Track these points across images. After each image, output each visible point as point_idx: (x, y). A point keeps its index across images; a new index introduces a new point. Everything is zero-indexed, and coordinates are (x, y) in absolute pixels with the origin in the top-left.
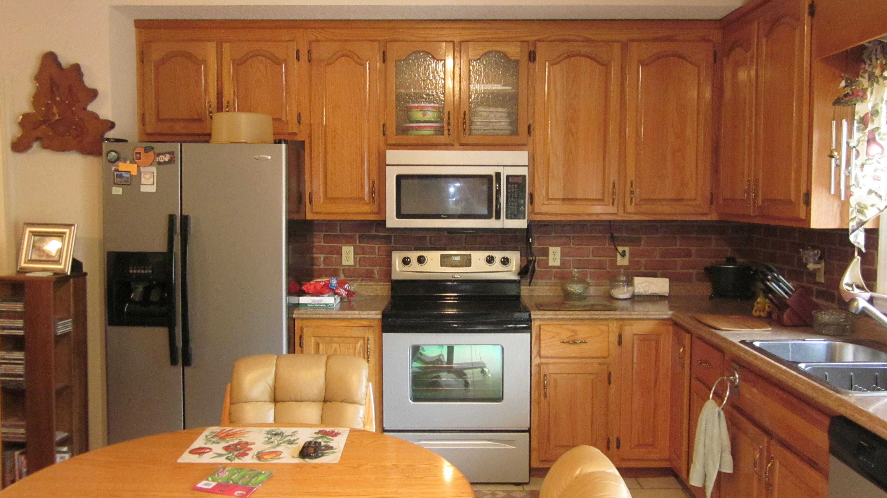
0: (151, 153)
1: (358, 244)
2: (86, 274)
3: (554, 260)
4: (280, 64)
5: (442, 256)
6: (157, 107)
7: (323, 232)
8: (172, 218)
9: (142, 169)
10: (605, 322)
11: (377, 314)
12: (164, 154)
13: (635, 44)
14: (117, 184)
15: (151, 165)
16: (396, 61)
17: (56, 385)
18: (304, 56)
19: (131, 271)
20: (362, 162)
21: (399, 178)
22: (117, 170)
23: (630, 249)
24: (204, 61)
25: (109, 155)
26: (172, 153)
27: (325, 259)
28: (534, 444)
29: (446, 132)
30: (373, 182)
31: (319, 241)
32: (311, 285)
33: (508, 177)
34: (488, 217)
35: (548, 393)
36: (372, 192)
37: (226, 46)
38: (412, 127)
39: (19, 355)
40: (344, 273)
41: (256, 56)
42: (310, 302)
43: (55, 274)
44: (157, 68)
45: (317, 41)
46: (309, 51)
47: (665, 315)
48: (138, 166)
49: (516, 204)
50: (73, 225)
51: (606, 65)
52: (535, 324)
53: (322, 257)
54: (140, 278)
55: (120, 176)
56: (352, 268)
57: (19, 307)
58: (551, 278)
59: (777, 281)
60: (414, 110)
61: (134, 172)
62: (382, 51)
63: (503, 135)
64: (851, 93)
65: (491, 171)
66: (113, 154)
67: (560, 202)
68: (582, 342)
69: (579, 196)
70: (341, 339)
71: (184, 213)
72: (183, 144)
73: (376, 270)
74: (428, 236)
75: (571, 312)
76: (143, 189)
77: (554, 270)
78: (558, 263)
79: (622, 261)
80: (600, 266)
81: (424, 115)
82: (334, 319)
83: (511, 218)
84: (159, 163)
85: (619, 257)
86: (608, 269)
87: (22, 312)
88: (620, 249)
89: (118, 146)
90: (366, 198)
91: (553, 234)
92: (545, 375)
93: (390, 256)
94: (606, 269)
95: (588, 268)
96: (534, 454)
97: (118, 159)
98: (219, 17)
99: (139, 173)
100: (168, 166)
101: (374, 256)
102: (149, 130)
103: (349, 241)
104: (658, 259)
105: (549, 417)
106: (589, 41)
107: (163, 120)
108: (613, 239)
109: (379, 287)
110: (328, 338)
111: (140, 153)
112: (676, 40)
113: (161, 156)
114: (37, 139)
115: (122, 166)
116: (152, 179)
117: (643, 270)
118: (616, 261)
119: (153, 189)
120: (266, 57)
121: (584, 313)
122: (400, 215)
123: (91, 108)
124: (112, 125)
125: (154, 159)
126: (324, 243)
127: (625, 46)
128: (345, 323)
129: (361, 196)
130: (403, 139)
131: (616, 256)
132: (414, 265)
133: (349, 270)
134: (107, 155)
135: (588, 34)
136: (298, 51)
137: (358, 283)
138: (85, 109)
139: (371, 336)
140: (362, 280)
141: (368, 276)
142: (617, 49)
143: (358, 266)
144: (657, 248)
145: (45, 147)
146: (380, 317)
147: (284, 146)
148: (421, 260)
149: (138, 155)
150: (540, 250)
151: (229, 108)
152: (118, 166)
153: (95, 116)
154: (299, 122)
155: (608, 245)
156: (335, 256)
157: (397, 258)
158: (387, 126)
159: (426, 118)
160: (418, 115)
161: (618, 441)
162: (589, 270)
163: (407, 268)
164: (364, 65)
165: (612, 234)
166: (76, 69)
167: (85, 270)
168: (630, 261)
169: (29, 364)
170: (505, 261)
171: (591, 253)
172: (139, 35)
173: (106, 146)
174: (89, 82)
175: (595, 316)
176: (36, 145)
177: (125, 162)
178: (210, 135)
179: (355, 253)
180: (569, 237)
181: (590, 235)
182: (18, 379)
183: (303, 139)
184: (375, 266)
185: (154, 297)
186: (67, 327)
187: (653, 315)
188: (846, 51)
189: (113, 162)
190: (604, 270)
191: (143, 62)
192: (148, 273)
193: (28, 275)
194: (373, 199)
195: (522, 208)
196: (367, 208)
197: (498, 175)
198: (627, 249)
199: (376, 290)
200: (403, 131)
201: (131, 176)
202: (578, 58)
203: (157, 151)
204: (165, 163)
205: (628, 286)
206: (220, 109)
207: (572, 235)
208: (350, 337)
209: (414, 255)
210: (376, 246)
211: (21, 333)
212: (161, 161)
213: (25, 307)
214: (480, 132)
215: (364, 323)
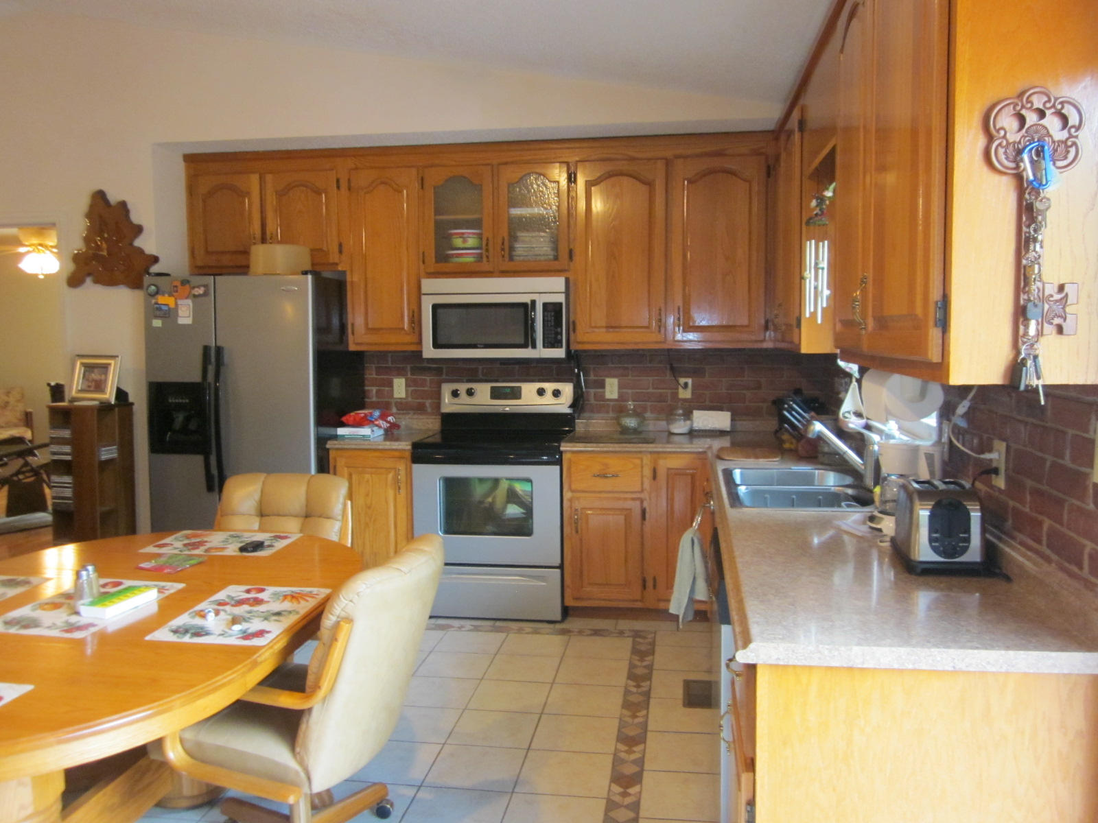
0: (187, 286)
1: (409, 376)
2: (132, 404)
3: (611, 393)
4: (320, 194)
5: (492, 388)
6: (206, 241)
7: (374, 364)
8: (206, 349)
9: (180, 302)
10: (639, 455)
11: (407, 445)
12: (198, 287)
13: (680, 161)
14: (156, 317)
15: (187, 298)
16: (435, 188)
17: (100, 509)
18: (344, 184)
19: (170, 401)
20: (402, 290)
21: (436, 307)
22: (156, 303)
23: (693, 381)
24: (248, 194)
25: (150, 288)
26: (206, 286)
27: (378, 392)
28: (568, 581)
29: (485, 259)
30: (413, 312)
31: (371, 374)
32: (350, 416)
33: (545, 305)
34: (525, 346)
35: (579, 527)
36: (412, 321)
37: (269, 177)
38: (453, 255)
39: (67, 479)
40: (396, 407)
41: (298, 186)
42: (347, 434)
43: (101, 403)
44: (204, 201)
45: (356, 169)
46: (349, 180)
47: (701, 448)
48: (176, 299)
49: (553, 332)
50: (117, 356)
51: (649, 184)
52: (566, 457)
53: (374, 389)
54: (179, 407)
55: (159, 309)
56: (404, 401)
57: (66, 433)
58: (608, 412)
59: (791, 409)
60: (454, 236)
61: (172, 305)
62: (420, 178)
63: (546, 260)
64: (820, 213)
65: (526, 299)
66: (153, 288)
67: (604, 330)
68: (613, 476)
69: (624, 324)
70: (374, 470)
71: (218, 344)
72: (216, 277)
73: (428, 403)
74: (480, 367)
75: (602, 445)
76: (181, 321)
77: (612, 403)
78: (615, 396)
79: (685, 394)
80: (661, 399)
81: (465, 241)
82: (367, 450)
83: (548, 347)
84: (195, 296)
85: (681, 390)
86: (669, 402)
87: (69, 438)
88: (682, 381)
89: (159, 280)
90: (406, 326)
91: (610, 365)
92: (576, 510)
93: (440, 387)
94: (667, 402)
95: (648, 401)
96: (568, 592)
97: (157, 293)
98: (261, 148)
99: (176, 304)
100: (203, 298)
101: (426, 389)
102: (200, 263)
103: (400, 373)
104: (724, 391)
105: (581, 552)
106: (632, 159)
107: (212, 253)
108: (672, 369)
109: (431, 420)
110: (360, 469)
111: (176, 286)
112: (725, 155)
113: (196, 289)
114: (89, 274)
115: (162, 299)
116: (188, 312)
117: (707, 403)
118: (677, 394)
119: (189, 321)
120: (306, 186)
121: (616, 445)
122: (437, 345)
123: (138, 243)
124: (155, 260)
125: (190, 292)
126: (376, 375)
127: (668, 163)
128: (377, 454)
129: (401, 326)
130: (443, 267)
131: (677, 389)
132: (463, 397)
133: (401, 403)
134: (147, 289)
135: (632, 153)
136: (338, 181)
137: (410, 416)
138: (131, 244)
139: (402, 467)
140: (414, 414)
141: (420, 409)
142: (660, 165)
143: (410, 399)
144: (724, 379)
145: (97, 281)
146: (409, 447)
147: (310, 277)
148: (470, 393)
149: (175, 289)
150: (595, 381)
151: (274, 240)
152: (157, 299)
153: (140, 251)
154: (341, 252)
155: (669, 377)
156: (387, 389)
157: (447, 389)
158: (426, 254)
159: (467, 245)
160: (458, 242)
161: (655, 579)
162: (649, 404)
163: (456, 400)
164: (401, 192)
165: (671, 365)
166: (123, 205)
167: (131, 399)
168: (693, 393)
169: (78, 487)
170: (556, 393)
171: (651, 385)
172: (187, 169)
173: (147, 279)
174: (135, 218)
175: (627, 449)
176: (89, 280)
177: (163, 295)
178: (248, 267)
179: (407, 385)
180: (627, 368)
181: (649, 365)
182: (66, 501)
183: (344, 269)
184: (427, 399)
185: (193, 426)
186: (112, 453)
187: (687, 448)
188: (816, 169)
189: (153, 295)
190: (664, 404)
191: (191, 195)
192: (186, 403)
193: (76, 403)
194: (414, 328)
195: (559, 337)
196: (408, 339)
197: (533, 302)
198: (690, 381)
199: (428, 423)
200: (442, 257)
201: (169, 309)
202: (620, 177)
203: (193, 284)
204: (200, 296)
205: (685, 420)
206: (264, 240)
207: (630, 366)
208: (382, 468)
209: (462, 387)
210: (428, 378)
211: (69, 458)
212: (196, 293)
213: (72, 434)
214: (522, 258)
215: (397, 454)
